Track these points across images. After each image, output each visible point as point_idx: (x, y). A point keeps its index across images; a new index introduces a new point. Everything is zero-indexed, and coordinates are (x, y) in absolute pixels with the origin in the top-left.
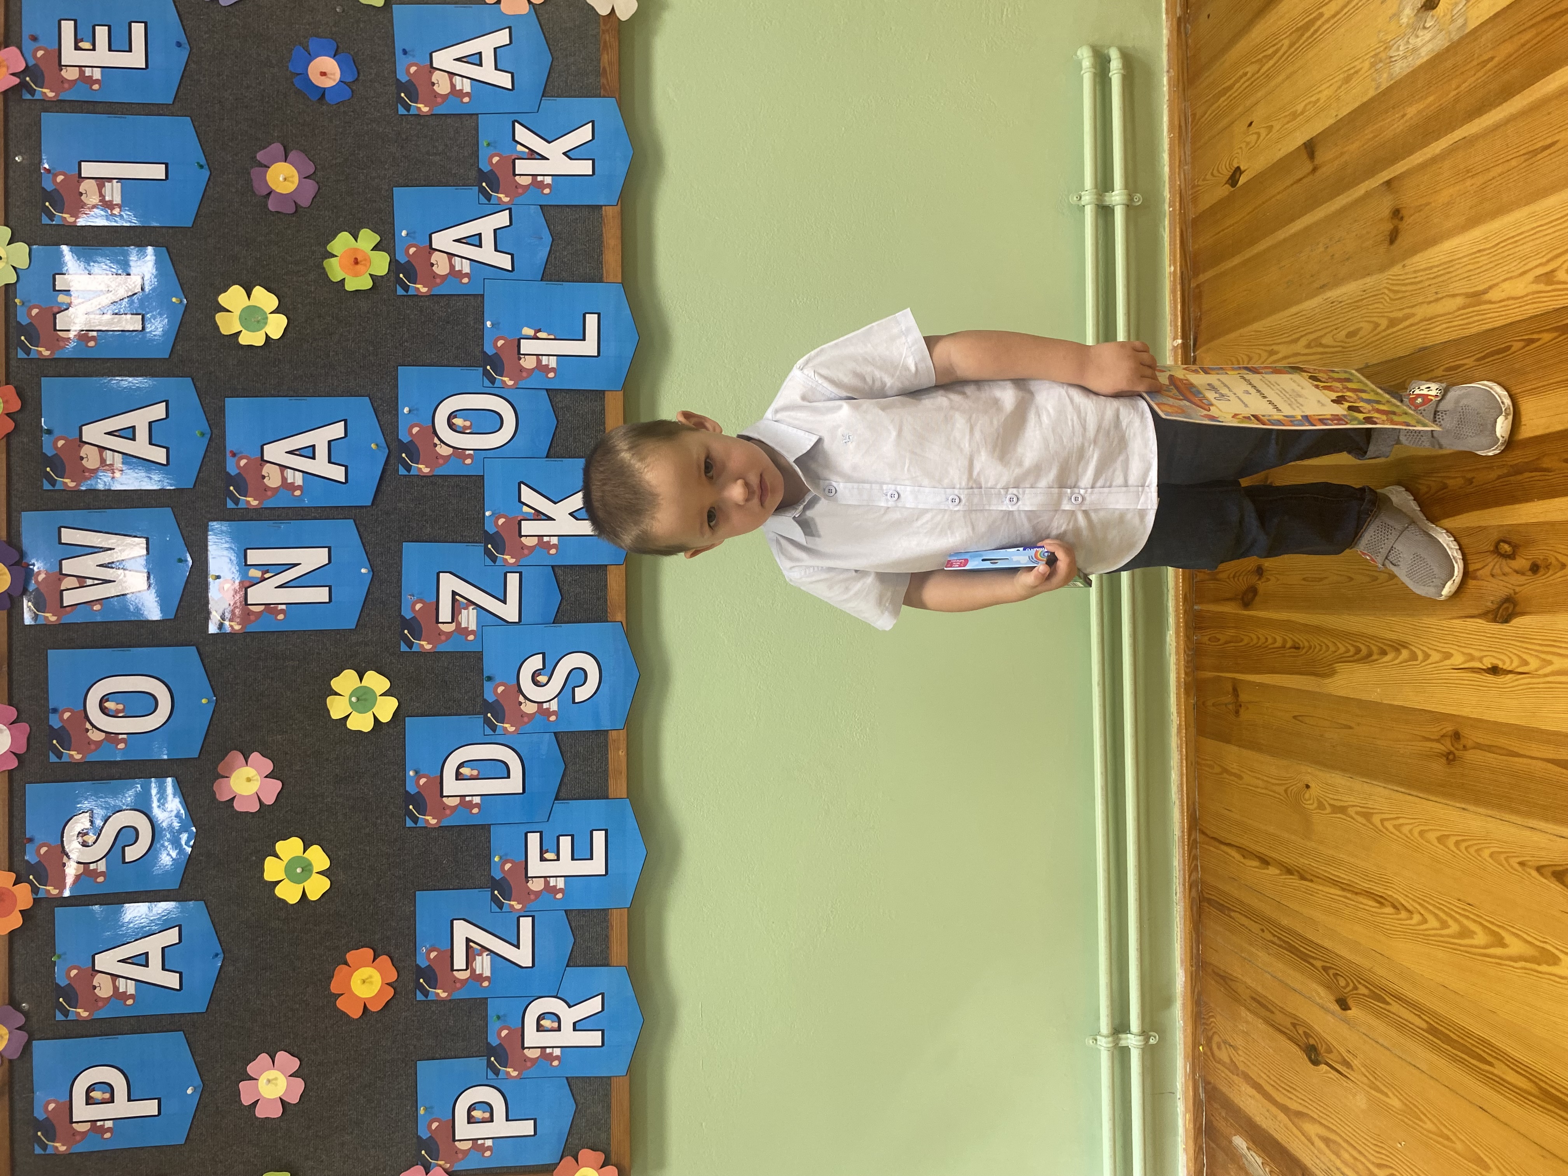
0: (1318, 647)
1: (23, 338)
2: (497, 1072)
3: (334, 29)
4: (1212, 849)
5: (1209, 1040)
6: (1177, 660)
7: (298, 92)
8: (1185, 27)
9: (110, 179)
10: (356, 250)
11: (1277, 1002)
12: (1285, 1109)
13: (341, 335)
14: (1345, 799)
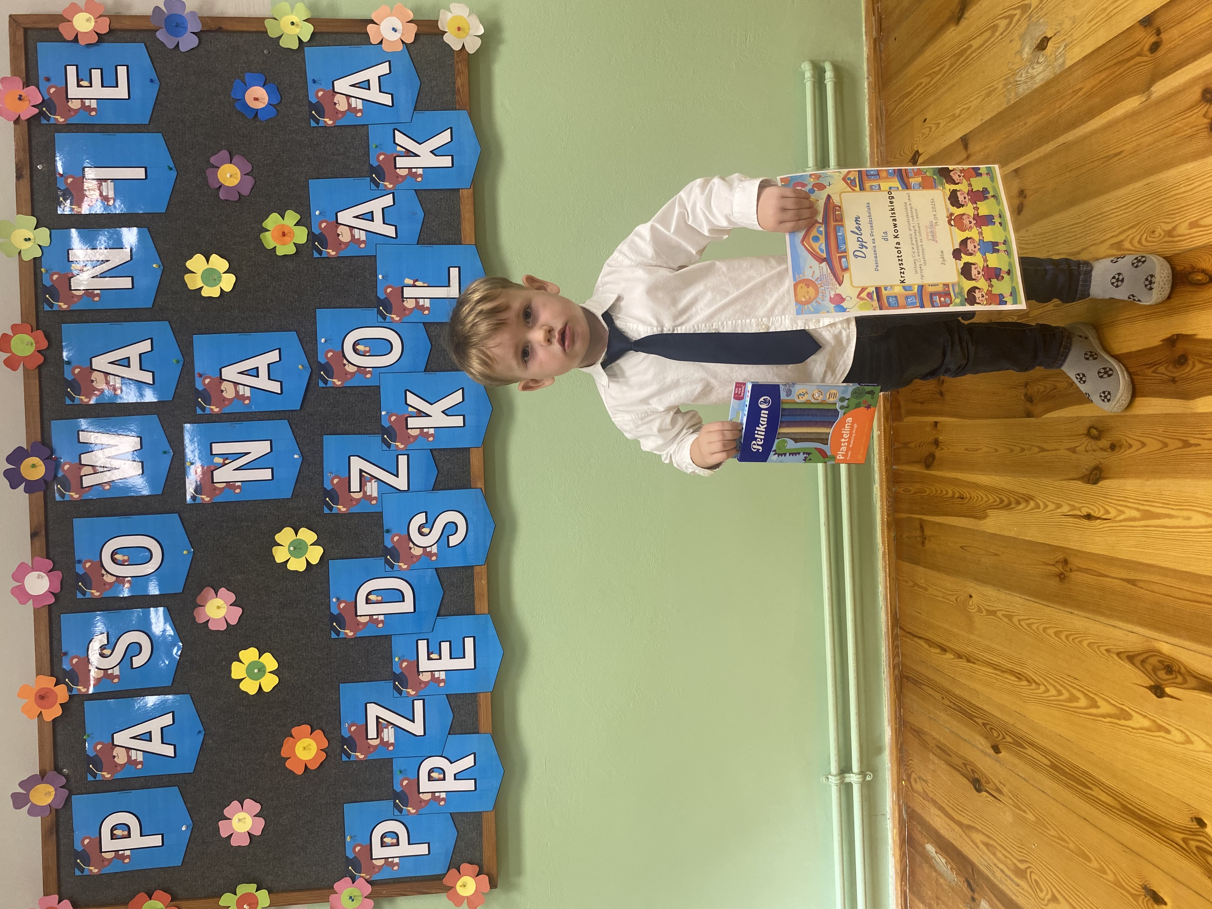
0: (976, 498)
1: (47, 296)
2: (401, 811)
3: (263, 66)
4: (908, 640)
5: (909, 776)
6: (881, 505)
7: (238, 112)
8: (880, 46)
9: (105, 180)
10: (283, 226)
11: (954, 749)
12: (960, 824)
13: (275, 287)
14: (996, 605)
